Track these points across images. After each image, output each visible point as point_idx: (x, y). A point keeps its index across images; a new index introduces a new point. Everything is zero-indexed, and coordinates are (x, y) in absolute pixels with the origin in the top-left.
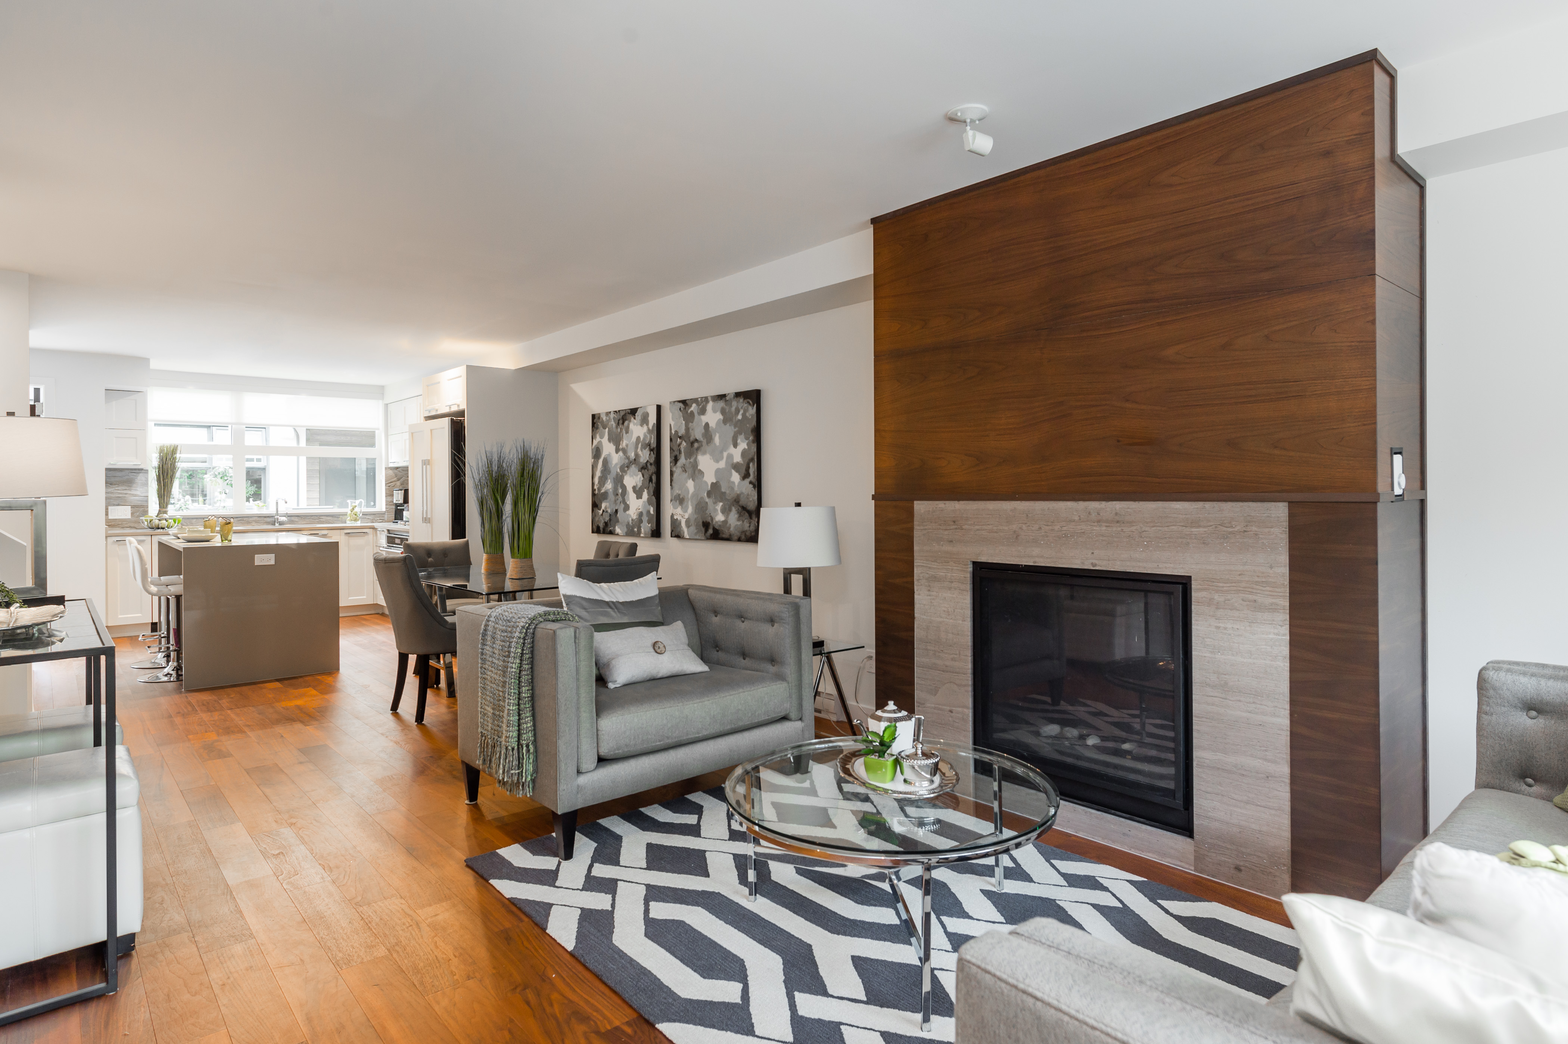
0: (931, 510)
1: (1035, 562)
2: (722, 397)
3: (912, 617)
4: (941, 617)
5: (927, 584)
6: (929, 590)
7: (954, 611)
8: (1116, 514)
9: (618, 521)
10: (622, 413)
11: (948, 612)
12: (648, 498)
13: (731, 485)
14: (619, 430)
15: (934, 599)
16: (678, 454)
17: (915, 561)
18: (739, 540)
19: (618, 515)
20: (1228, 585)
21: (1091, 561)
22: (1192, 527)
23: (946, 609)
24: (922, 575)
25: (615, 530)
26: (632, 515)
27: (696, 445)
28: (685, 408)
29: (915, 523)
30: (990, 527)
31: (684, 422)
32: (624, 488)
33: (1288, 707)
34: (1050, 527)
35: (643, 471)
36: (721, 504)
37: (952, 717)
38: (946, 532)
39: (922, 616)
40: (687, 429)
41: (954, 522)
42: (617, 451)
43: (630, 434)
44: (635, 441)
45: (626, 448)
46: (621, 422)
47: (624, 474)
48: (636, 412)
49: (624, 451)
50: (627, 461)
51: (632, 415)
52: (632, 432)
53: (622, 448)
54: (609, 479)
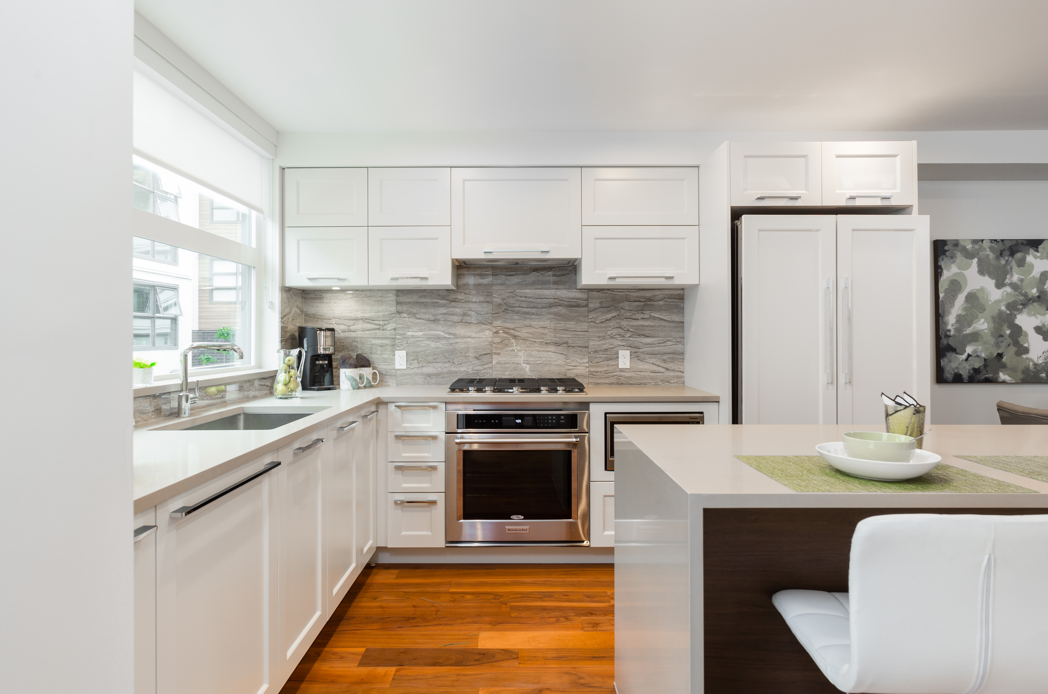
9: (1003, 366)
10: (1008, 245)
14: (1003, 262)
19: (1004, 360)
25: (997, 378)
26: (1036, 360)
32: (1016, 328)
42: (999, 285)
43: (1026, 268)
44: (1038, 275)
45: (1019, 283)
46: (1007, 253)
47: (1015, 312)
48: (1040, 244)
49: (1014, 286)
50: (1022, 298)
51: (1031, 247)
52: (1032, 266)
53: (1009, 282)
54: (982, 318)
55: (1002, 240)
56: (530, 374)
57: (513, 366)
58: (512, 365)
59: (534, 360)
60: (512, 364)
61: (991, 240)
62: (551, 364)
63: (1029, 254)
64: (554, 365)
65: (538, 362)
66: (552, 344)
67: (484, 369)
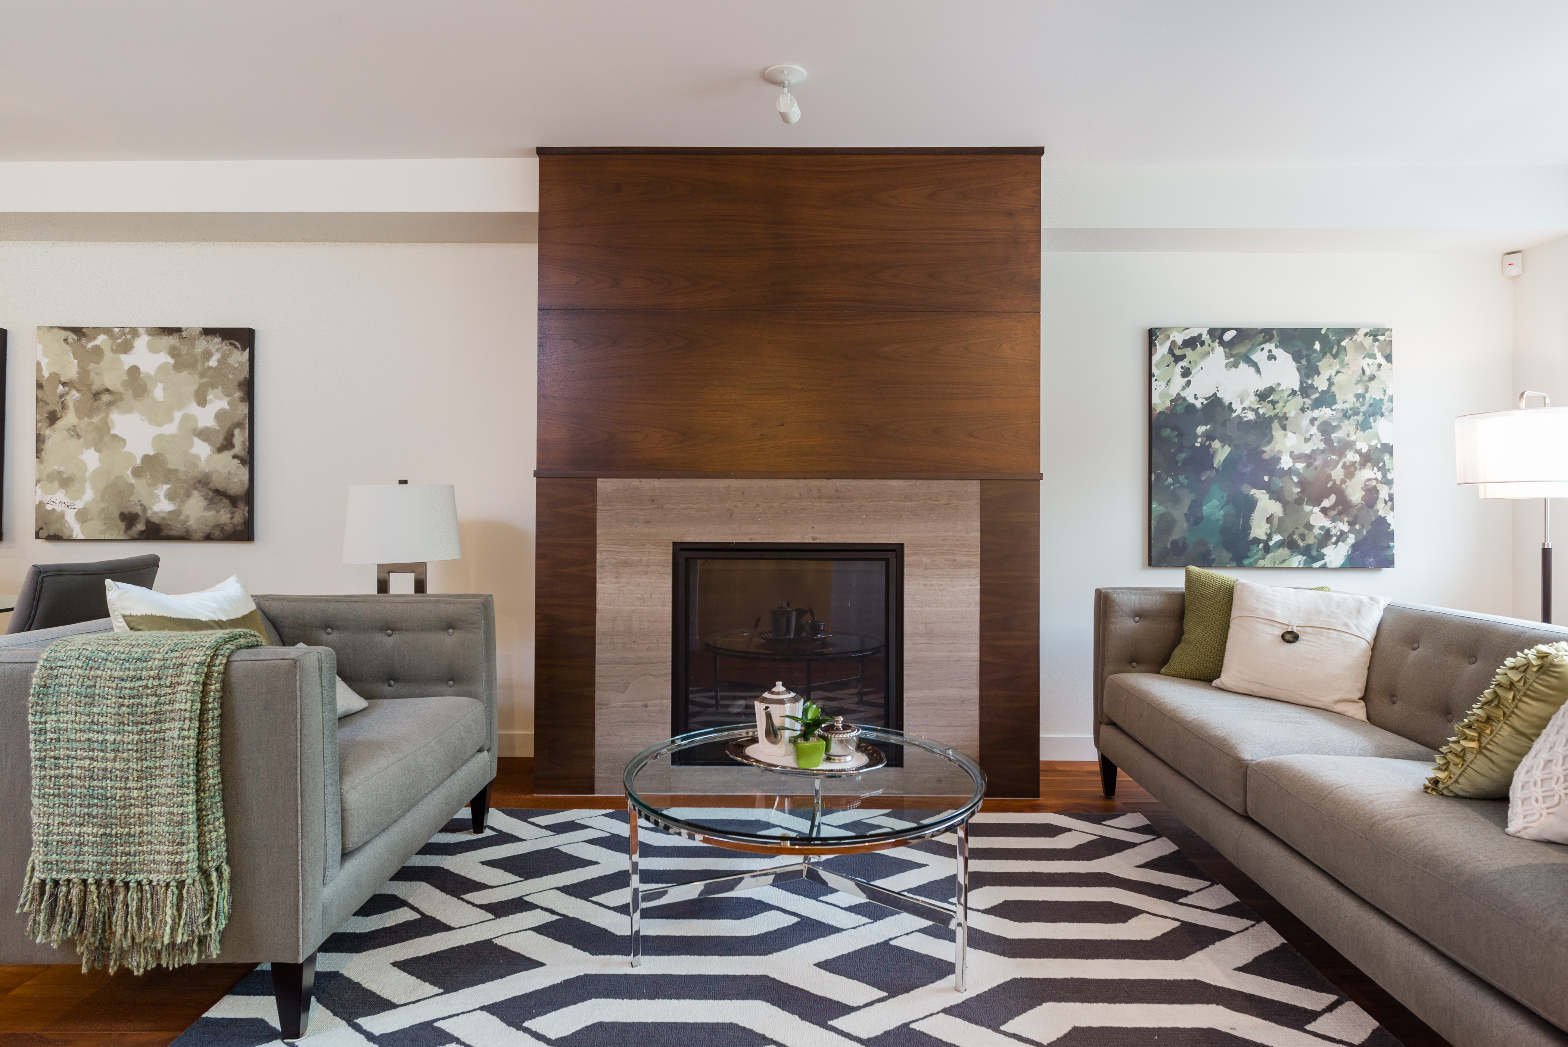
0: (621, 488)
1: (751, 539)
2: (171, 331)
3: (593, 609)
4: (633, 605)
5: (614, 570)
6: (617, 577)
7: (651, 598)
8: (837, 491)
11: (643, 598)
13: (193, 461)
15: (624, 586)
16: (58, 408)
17: (598, 546)
18: (208, 538)
20: (934, 549)
21: (811, 535)
22: (904, 501)
23: (640, 596)
24: (608, 561)
27: (106, 398)
28: (80, 340)
29: (598, 503)
30: (698, 505)
31: (76, 361)
33: (978, 642)
34: (769, 504)
36: (166, 487)
37: (646, 712)
38: (642, 513)
39: (607, 607)
40: (84, 372)
41: (653, 501)
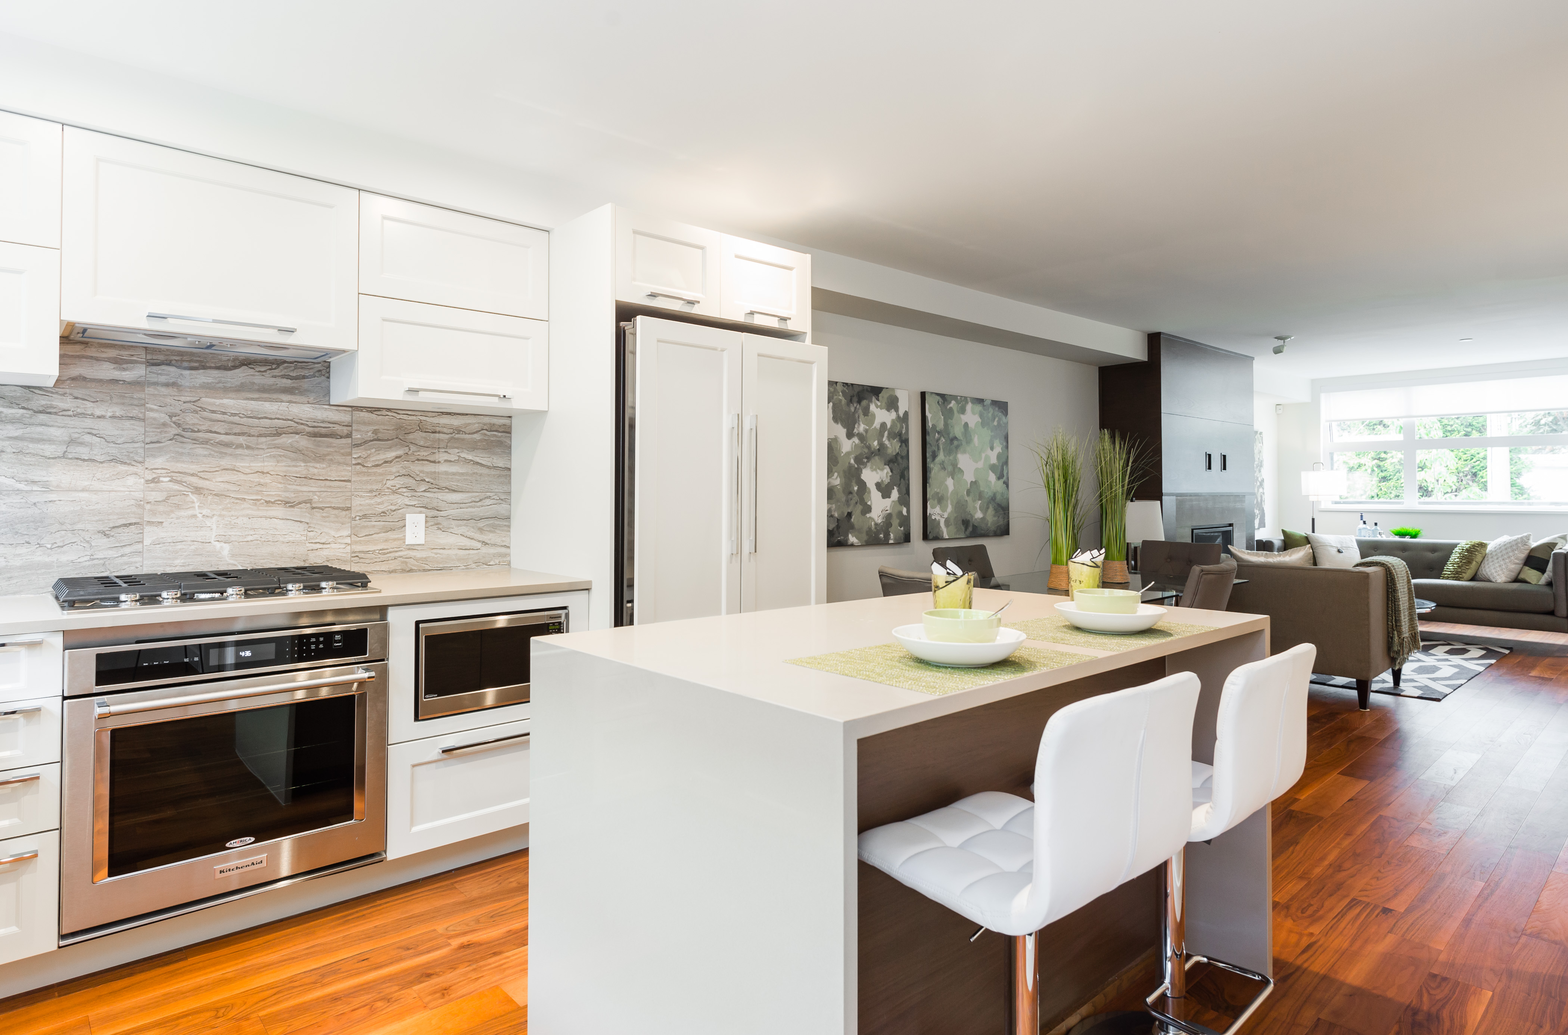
2: (980, 401)
9: (852, 527)
10: (857, 390)
12: (898, 498)
14: (852, 409)
16: (936, 449)
19: (852, 520)
25: (847, 541)
26: (876, 519)
27: (955, 443)
28: (944, 403)
31: (943, 417)
32: (862, 485)
35: (891, 464)
36: (980, 502)
40: (946, 425)
42: (850, 435)
43: (869, 417)
44: (878, 427)
45: (864, 434)
46: (855, 399)
47: (862, 466)
48: (880, 393)
49: (861, 437)
50: (866, 450)
51: (874, 395)
52: (874, 416)
53: (857, 432)
54: (836, 472)
55: (852, 385)
56: (232, 562)
57: (193, 547)
58: (190, 545)
59: (240, 534)
60: (189, 543)
61: (844, 383)
62: (276, 540)
63: (872, 402)
64: (283, 542)
65: (249, 538)
66: (279, 504)
67: (122, 556)
